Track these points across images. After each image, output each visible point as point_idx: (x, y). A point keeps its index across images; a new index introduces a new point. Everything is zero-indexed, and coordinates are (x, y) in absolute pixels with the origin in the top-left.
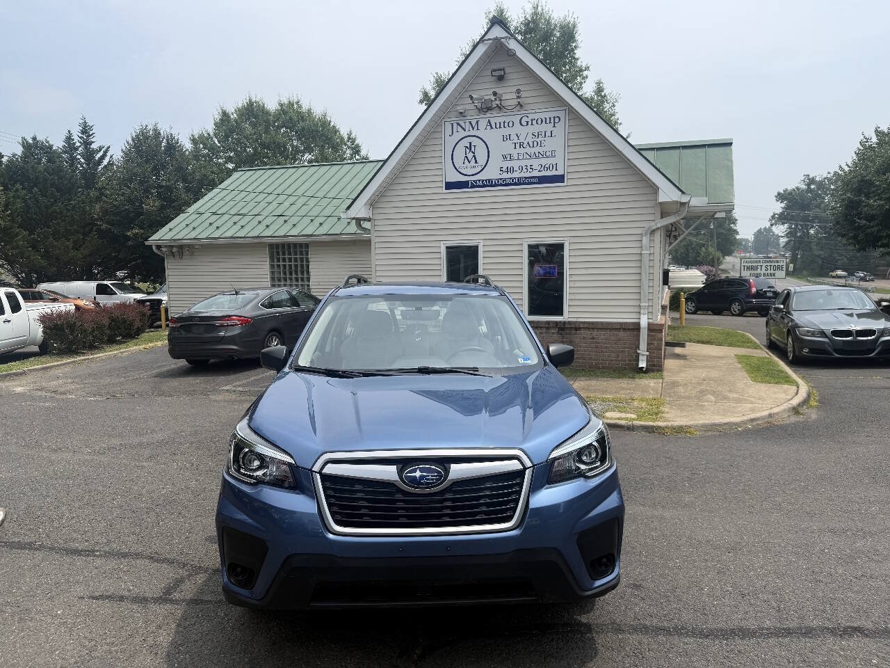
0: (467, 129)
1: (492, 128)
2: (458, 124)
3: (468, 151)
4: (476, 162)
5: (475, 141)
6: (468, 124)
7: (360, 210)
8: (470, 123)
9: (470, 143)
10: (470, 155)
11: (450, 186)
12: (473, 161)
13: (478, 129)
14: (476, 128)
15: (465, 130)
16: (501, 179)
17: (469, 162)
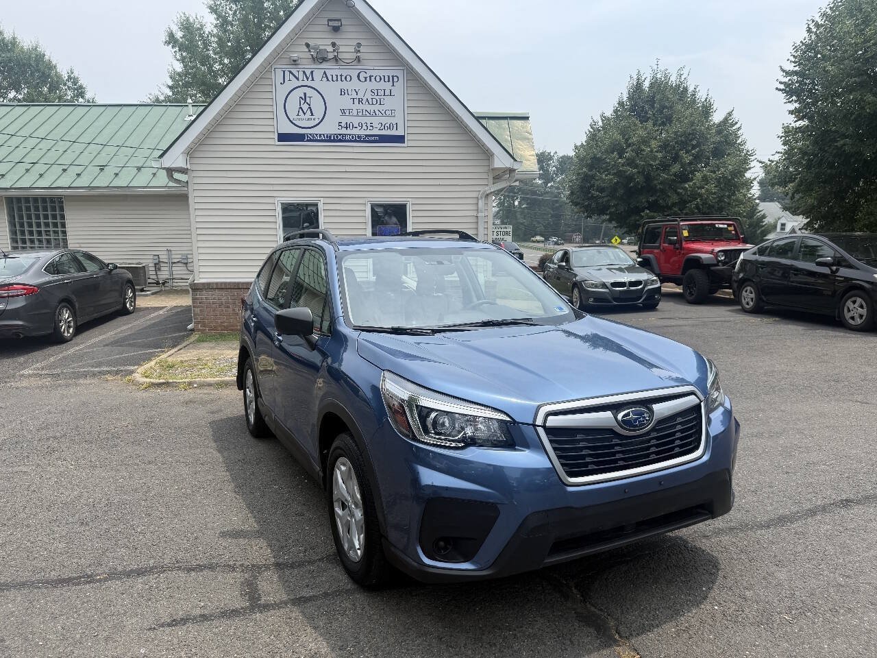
0: (301, 78)
1: (328, 80)
2: (290, 72)
3: (302, 102)
4: (312, 115)
5: (309, 92)
6: (301, 73)
7: (176, 159)
8: (304, 72)
9: (305, 94)
10: (305, 107)
11: (283, 137)
12: (309, 112)
13: (313, 80)
14: (310, 79)
15: (298, 79)
16: (340, 135)
17: (305, 114)
